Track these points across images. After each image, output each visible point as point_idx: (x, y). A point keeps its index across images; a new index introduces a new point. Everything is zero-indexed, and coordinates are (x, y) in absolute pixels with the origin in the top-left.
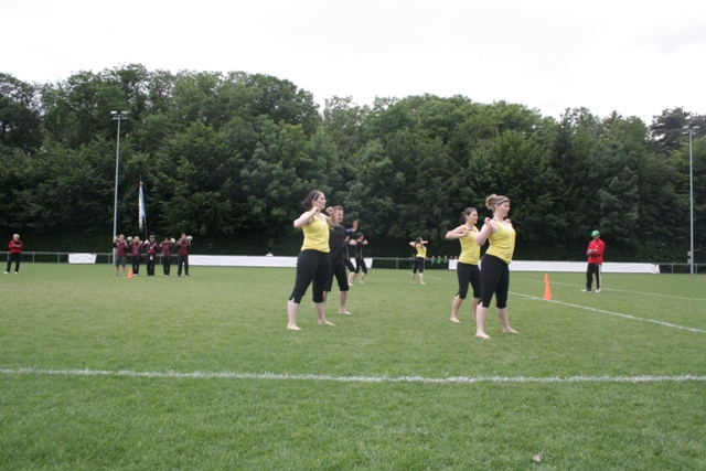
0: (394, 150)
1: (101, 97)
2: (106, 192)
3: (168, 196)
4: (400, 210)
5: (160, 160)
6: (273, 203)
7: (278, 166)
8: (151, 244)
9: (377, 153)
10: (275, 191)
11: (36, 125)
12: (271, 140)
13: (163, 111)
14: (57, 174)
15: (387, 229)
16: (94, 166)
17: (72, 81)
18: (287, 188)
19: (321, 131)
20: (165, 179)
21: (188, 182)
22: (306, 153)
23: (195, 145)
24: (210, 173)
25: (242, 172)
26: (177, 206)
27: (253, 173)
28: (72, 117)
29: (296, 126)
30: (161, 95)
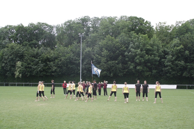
0: (184, 42)
1: (75, 29)
2: (77, 62)
3: (99, 63)
4: (188, 66)
5: (96, 50)
6: (137, 64)
7: (139, 51)
9: (177, 44)
10: (138, 60)
11: (54, 39)
12: (136, 41)
13: (96, 32)
14: (61, 56)
15: (182, 73)
16: (73, 53)
17: (65, 24)
18: (142, 59)
19: (155, 36)
20: (98, 57)
21: (106, 58)
22: (149, 45)
23: (108, 44)
24: (114, 54)
25: (125, 53)
26: (102, 66)
27: (129, 54)
28: (66, 36)
29: (145, 35)
30: (96, 26)
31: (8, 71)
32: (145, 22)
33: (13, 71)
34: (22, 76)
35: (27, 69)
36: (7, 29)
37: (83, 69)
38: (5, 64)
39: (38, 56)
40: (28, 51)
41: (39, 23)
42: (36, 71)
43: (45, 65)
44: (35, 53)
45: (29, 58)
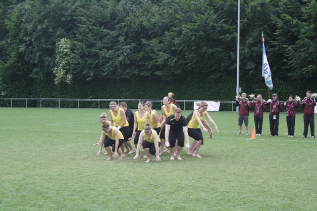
2: (228, 37)
3: (292, 38)
8: (274, 102)
14: (181, 22)
16: (216, 11)
20: (289, 21)
21: (314, 22)
26: (302, 50)
31: (35, 66)
33: (49, 65)
34: (73, 79)
35: (86, 61)
37: (245, 58)
38: (28, 46)
39: (118, 23)
40: (88, 10)
42: (110, 66)
43: (135, 47)
44: (108, 12)
45: (92, 29)
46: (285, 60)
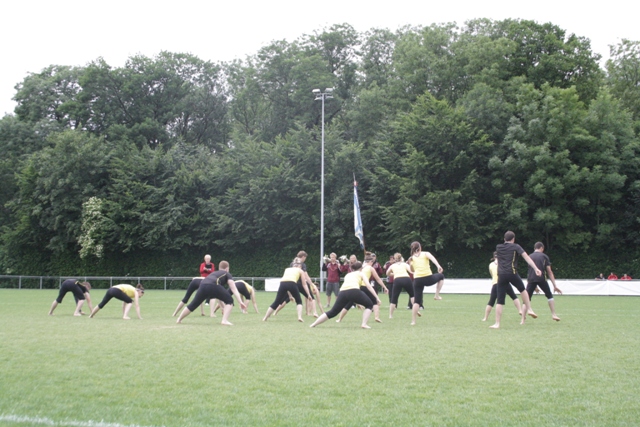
1: (299, 72)
2: (309, 196)
3: (390, 198)
5: (378, 150)
6: (538, 202)
7: (543, 149)
10: (539, 186)
11: (222, 115)
12: (531, 112)
13: (379, 84)
14: (248, 176)
16: (294, 162)
18: (557, 180)
19: (605, 93)
20: (386, 176)
21: (416, 178)
22: (584, 128)
23: (424, 127)
24: (446, 164)
25: (491, 160)
26: (402, 212)
27: (507, 161)
28: (264, 101)
29: (568, 90)
30: (377, 62)
31: (53, 233)
32: (568, 43)
33: (72, 233)
34: (105, 251)
35: (123, 227)
36: (49, 81)
37: (330, 222)
38: (44, 207)
39: (164, 178)
41: (166, 55)
42: (154, 233)
43: (187, 209)
44: (152, 163)
45: (130, 185)
46: (381, 225)
